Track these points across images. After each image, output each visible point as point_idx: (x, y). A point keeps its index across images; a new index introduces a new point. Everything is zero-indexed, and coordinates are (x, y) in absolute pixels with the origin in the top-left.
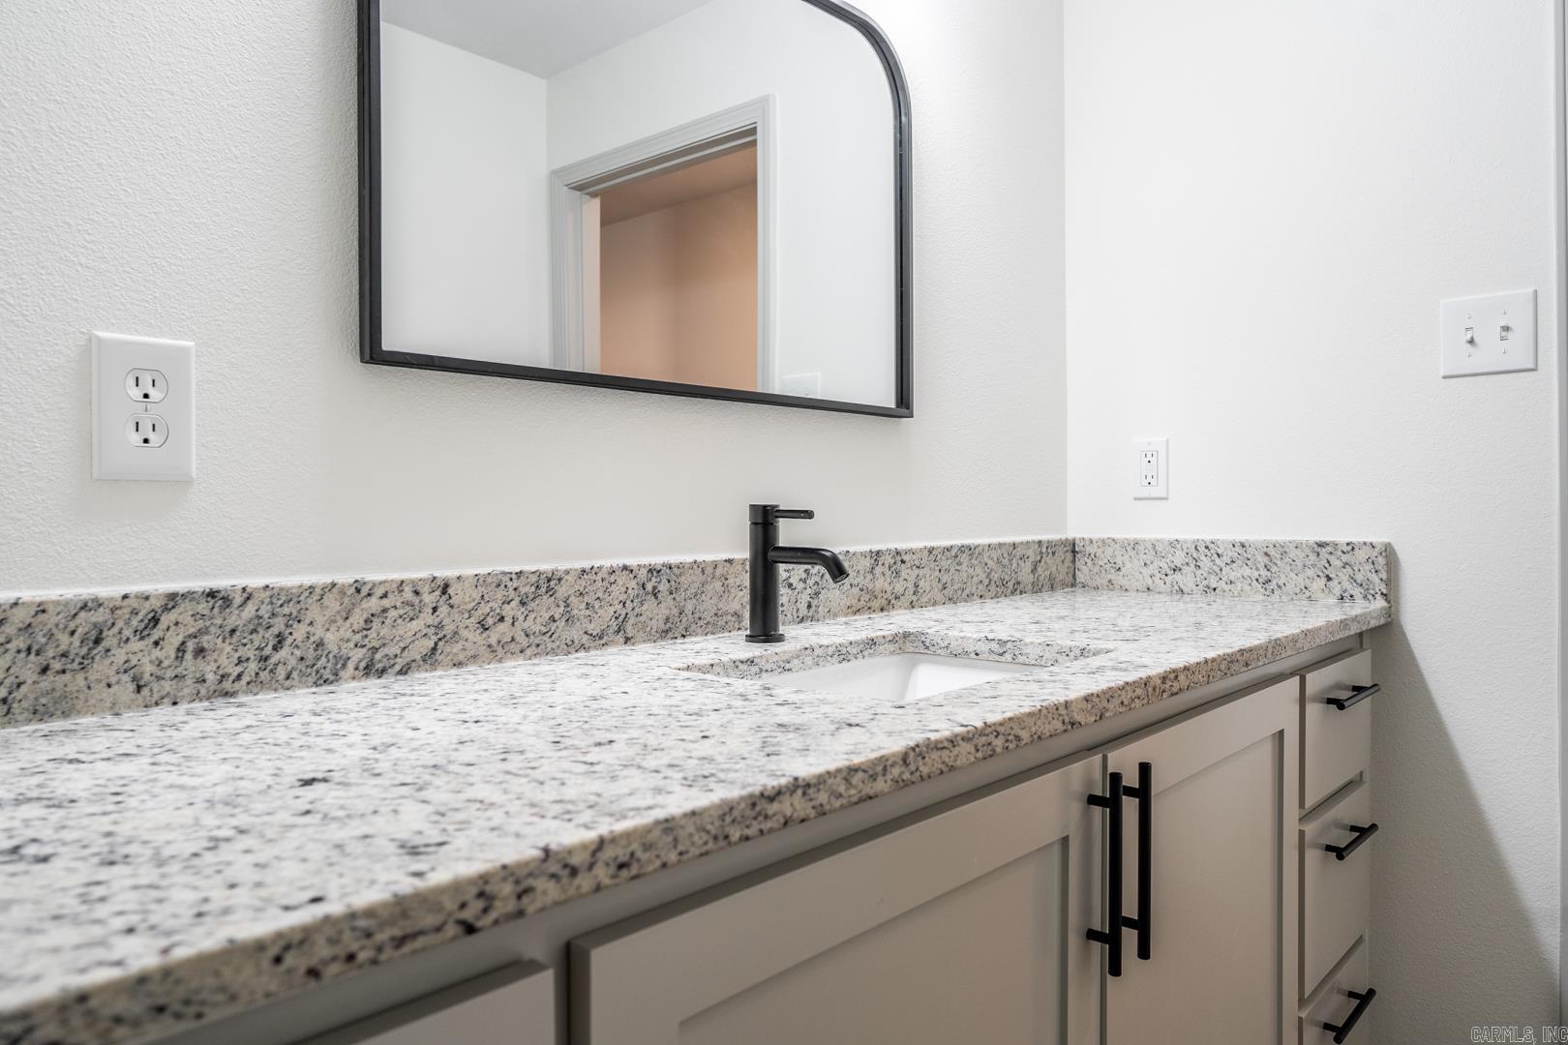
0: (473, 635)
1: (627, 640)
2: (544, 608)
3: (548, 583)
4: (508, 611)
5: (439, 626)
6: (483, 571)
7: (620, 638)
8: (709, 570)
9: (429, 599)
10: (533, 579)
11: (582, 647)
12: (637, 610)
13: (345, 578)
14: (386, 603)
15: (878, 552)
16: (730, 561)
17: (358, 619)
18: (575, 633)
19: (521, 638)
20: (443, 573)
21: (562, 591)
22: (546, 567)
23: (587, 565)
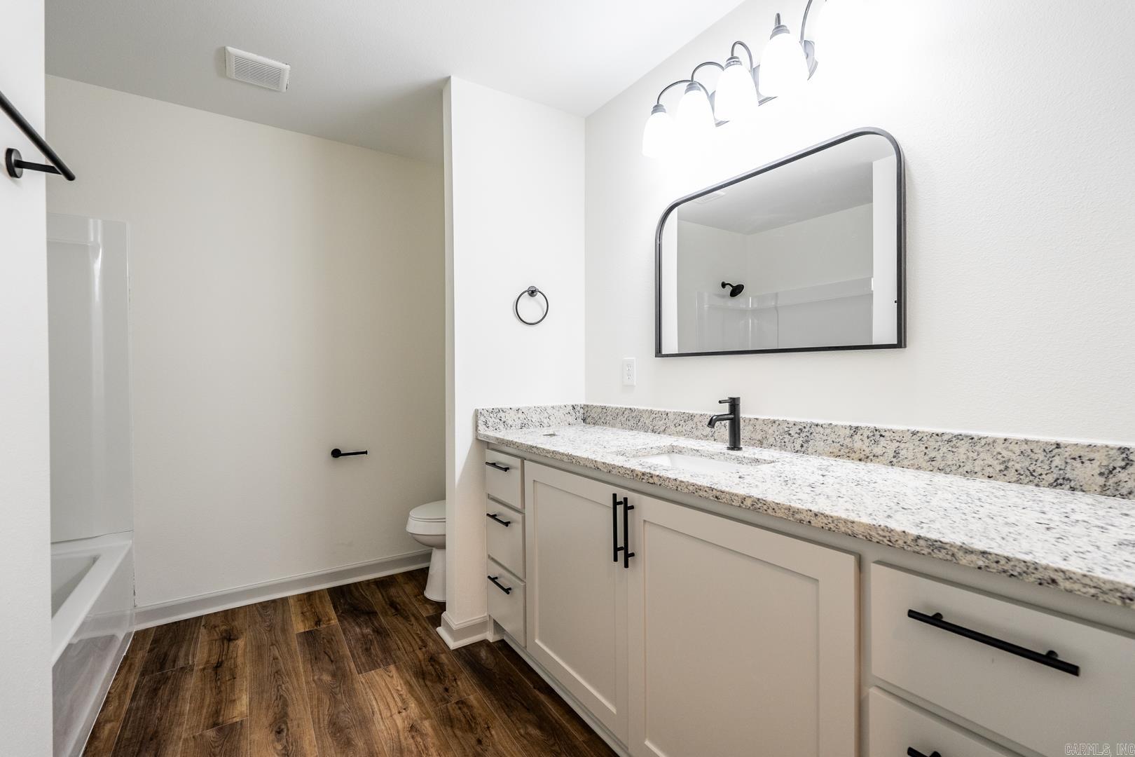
0: (673, 427)
1: (715, 440)
2: (690, 424)
3: (692, 417)
4: (682, 423)
5: (666, 424)
6: (676, 411)
7: (712, 438)
8: (747, 421)
9: (664, 416)
10: (687, 415)
11: (701, 438)
12: (719, 431)
13: (649, 409)
14: (656, 416)
15: (857, 428)
16: (757, 419)
17: (651, 419)
18: (698, 433)
19: (684, 431)
20: (667, 410)
21: (695, 420)
22: (691, 412)
23: (703, 413)
